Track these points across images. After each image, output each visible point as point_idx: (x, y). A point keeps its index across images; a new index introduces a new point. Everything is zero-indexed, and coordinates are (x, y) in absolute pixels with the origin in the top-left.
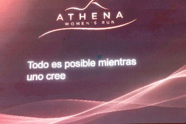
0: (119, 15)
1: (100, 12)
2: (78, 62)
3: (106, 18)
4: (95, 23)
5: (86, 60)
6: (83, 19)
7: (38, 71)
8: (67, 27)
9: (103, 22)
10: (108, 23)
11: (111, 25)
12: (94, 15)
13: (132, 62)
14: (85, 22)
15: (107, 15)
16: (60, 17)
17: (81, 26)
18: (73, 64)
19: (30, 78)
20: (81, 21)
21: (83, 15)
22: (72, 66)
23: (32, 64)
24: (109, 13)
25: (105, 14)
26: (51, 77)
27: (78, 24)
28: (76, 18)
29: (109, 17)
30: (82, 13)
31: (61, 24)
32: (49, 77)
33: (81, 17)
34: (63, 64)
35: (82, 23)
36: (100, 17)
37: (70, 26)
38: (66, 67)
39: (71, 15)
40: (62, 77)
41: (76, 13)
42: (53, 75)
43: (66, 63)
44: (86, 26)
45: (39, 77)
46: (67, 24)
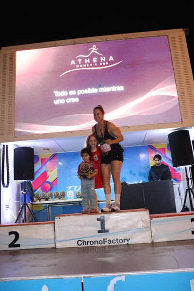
0: (111, 58)
1: (99, 57)
2: (86, 90)
3: (103, 61)
4: (96, 64)
5: (91, 88)
6: (87, 62)
7: (61, 98)
8: (78, 68)
9: (101, 64)
10: (104, 64)
11: (106, 65)
12: (95, 60)
13: (121, 88)
14: (89, 64)
15: (103, 59)
16: (73, 62)
17: (87, 67)
18: (83, 92)
19: (57, 102)
20: (86, 64)
21: (87, 60)
22: (82, 93)
23: (57, 93)
24: (104, 58)
25: (102, 58)
26: (69, 101)
27: (85, 66)
28: (83, 62)
29: (104, 60)
30: (87, 58)
31: (74, 67)
32: (68, 101)
33: (86, 61)
34: (77, 92)
35: (88, 65)
36: (99, 61)
37: (79, 67)
38: (78, 94)
39: (80, 60)
40: (77, 100)
41: (83, 59)
42: (71, 99)
43: (78, 91)
44: (90, 67)
45: (62, 101)
46: (78, 66)
